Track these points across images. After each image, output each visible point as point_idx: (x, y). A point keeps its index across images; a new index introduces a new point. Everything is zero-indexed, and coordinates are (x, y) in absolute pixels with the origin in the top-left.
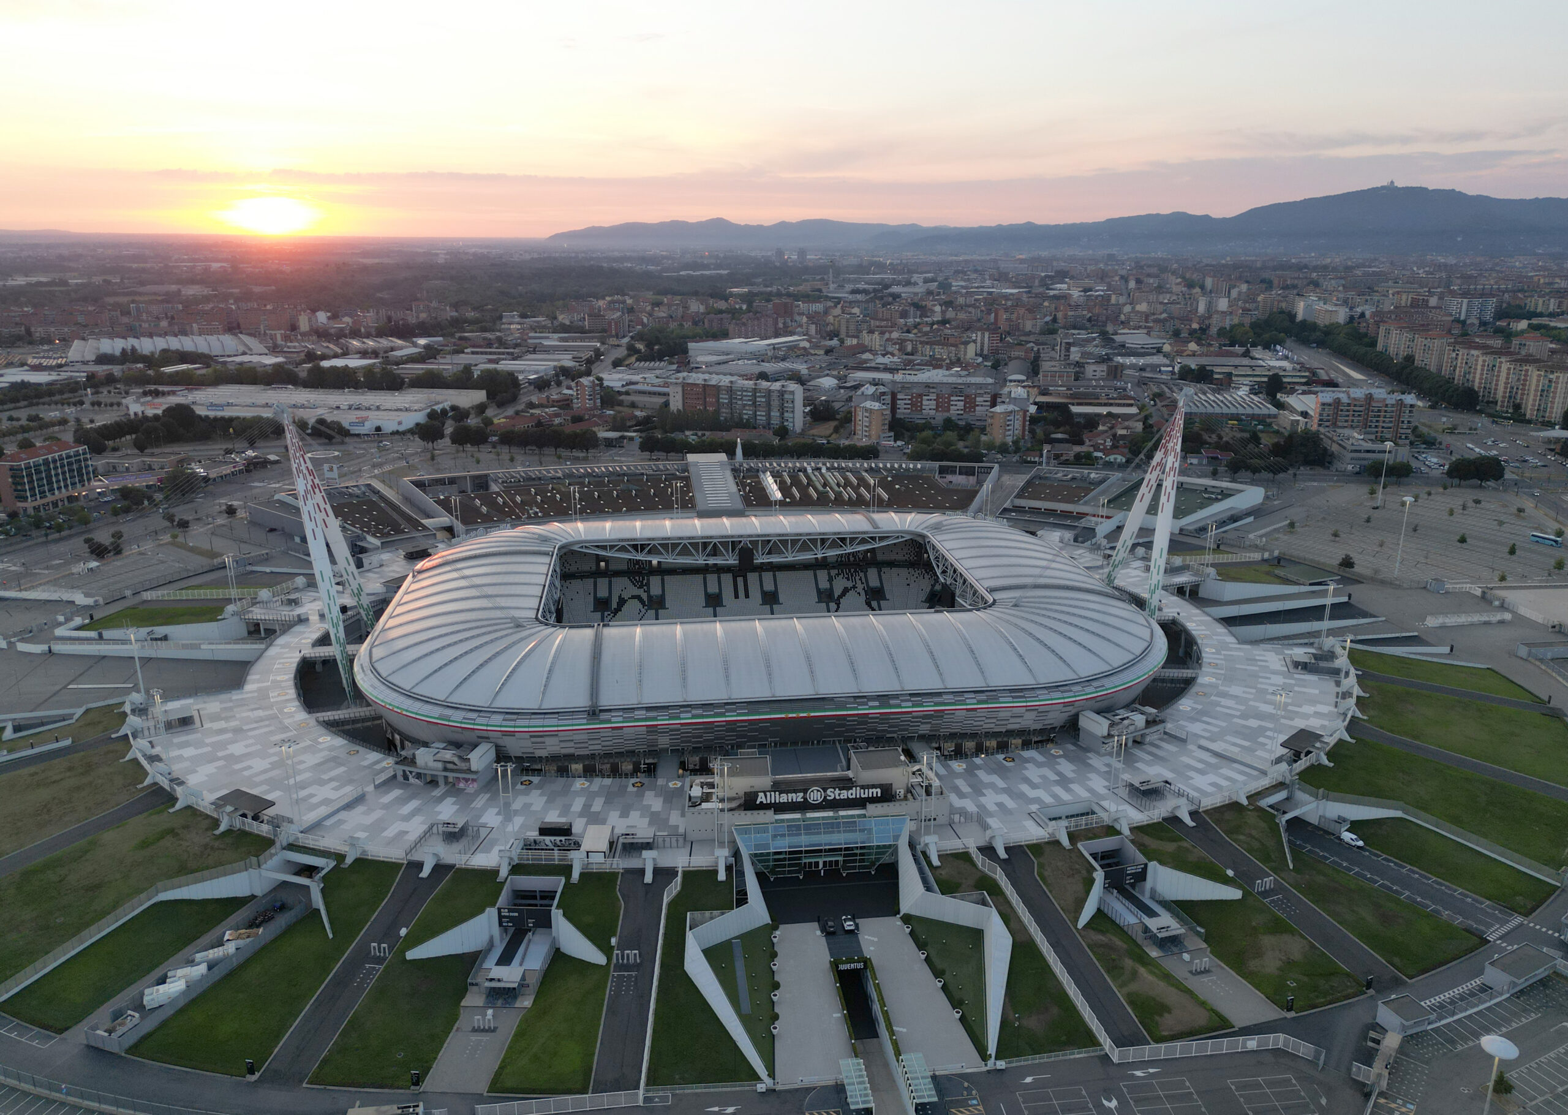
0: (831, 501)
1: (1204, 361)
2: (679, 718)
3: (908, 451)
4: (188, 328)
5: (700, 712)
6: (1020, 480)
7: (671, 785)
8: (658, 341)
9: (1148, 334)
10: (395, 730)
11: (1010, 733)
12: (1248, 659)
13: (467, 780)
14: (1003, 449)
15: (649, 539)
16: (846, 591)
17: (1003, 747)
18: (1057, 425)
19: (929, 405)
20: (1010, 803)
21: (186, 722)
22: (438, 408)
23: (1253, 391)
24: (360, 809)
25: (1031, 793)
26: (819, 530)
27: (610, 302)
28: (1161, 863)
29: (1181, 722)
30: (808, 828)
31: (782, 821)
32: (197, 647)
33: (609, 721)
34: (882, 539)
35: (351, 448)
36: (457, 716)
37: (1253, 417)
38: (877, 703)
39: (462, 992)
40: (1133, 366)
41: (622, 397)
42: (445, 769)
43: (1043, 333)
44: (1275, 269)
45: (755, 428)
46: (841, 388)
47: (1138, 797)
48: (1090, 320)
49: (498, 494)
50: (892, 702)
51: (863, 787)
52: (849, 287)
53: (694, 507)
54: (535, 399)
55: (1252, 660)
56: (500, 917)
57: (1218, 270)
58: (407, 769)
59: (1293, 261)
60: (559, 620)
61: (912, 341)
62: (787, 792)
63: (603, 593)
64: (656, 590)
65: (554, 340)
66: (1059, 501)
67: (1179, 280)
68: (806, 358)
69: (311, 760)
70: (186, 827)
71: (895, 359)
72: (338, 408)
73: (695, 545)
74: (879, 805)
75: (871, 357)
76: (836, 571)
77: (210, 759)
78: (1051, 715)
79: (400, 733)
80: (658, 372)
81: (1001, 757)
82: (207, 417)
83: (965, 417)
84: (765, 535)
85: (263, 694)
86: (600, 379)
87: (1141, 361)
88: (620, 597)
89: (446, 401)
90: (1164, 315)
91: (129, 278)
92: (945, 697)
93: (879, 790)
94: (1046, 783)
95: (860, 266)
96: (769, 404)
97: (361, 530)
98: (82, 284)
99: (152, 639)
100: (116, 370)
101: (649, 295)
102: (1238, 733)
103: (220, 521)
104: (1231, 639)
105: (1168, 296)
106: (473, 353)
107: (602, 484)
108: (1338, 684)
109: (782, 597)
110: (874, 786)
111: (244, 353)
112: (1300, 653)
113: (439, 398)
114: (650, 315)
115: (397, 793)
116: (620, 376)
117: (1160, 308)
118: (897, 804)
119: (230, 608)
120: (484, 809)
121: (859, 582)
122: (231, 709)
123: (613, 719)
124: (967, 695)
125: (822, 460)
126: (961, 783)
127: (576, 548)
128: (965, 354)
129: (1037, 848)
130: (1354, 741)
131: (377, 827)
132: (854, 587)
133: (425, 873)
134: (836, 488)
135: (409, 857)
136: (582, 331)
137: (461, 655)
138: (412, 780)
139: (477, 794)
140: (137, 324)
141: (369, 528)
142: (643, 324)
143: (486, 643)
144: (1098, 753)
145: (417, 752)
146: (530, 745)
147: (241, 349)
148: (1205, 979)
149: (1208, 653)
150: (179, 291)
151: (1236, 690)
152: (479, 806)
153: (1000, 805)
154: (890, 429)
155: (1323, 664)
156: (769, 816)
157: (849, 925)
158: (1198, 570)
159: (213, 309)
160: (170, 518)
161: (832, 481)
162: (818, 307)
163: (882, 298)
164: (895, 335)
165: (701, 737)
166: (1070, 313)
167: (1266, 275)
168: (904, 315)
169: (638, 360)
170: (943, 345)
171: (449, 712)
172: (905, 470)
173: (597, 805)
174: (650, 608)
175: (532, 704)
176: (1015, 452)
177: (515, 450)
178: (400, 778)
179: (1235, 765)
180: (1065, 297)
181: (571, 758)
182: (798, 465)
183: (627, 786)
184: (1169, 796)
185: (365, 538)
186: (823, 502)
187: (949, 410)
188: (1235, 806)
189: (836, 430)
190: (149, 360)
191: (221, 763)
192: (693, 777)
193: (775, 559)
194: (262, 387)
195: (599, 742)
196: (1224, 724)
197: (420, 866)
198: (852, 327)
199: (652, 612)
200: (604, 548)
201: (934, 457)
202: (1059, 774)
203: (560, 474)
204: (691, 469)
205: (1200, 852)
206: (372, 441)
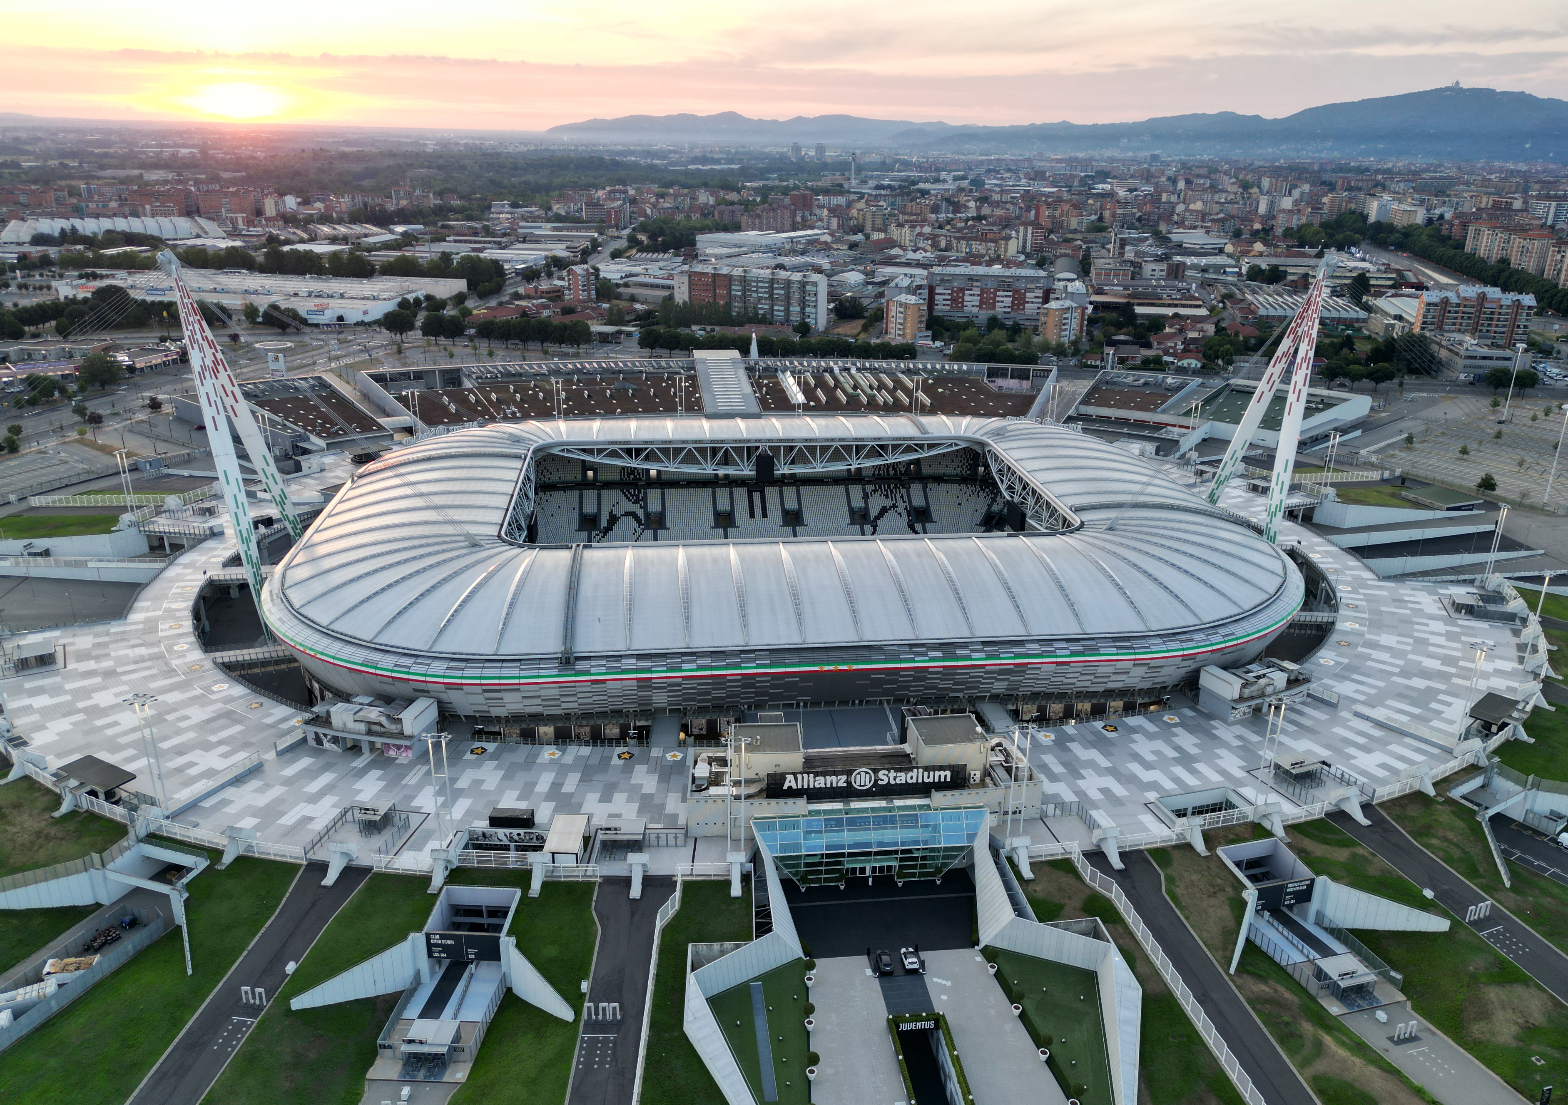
0: (863, 405)
1: (1275, 261)
2: (680, 669)
3: (948, 352)
4: (140, 209)
5: (707, 661)
6: (1083, 386)
7: (669, 757)
8: (662, 233)
9: (1207, 232)
10: (313, 677)
11: (1110, 693)
12: (1394, 600)
13: (399, 747)
14: (1060, 351)
15: (646, 442)
16: (884, 511)
17: (1098, 711)
18: (1119, 326)
19: (971, 301)
20: (1119, 790)
21: (45, 661)
22: (411, 297)
23: (1335, 292)
24: (254, 784)
25: (1146, 776)
26: (854, 434)
27: (610, 192)
28: (1335, 878)
29: (1326, 681)
30: (852, 822)
31: (818, 812)
32: (81, 564)
33: (587, 672)
34: (931, 446)
35: (307, 339)
36: (387, 662)
37: (1339, 320)
38: (939, 654)
39: (369, 1056)
40: (1194, 267)
41: (620, 290)
42: (370, 733)
43: (1089, 230)
44: (1333, 171)
45: (771, 324)
46: (868, 283)
47: (1289, 784)
48: (1139, 220)
49: (471, 391)
50: (959, 652)
51: (927, 769)
52: (872, 183)
53: (701, 409)
54: (521, 290)
55: (1399, 602)
56: (430, 946)
57: (1276, 172)
58: (321, 731)
59: (1352, 164)
60: (532, 538)
61: (946, 236)
62: (824, 774)
63: (590, 508)
64: (654, 506)
65: (547, 229)
66: (1133, 408)
67: (1234, 180)
68: (827, 253)
69: (198, 714)
70: (17, 806)
71: (929, 254)
72: (296, 294)
73: (702, 451)
74: (949, 793)
75: (901, 252)
76: (872, 487)
77: (67, 711)
78: (1165, 671)
79: (318, 681)
80: (661, 264)
81: (1098, 725)
82: (144, 301)
83: (1013, 315)
84: (789, 440)
85: (151, 626)
86: (597, 270)
87: (1204, 261)
88: (611, 513)
89: (421, 289)
90: (1221, 216)
91: (88, 163)
92: (1028, 646)
93: (948, 773)
94: (1162, 763)
95: (883, 163)
96: (788, 298)
97: (304, 428)
98: (36, 167)
99: (30, 554)
100: (53, 252)
101: (655, 188)
102: (1401, 696)
103: (141, 416)
104: (1367, 575)
105: (1224, 195)
106: (456, 241)
107: (593, 382)
108: (1516, 633)
109: (807, 517)
110: (941, 768)
111: (198, 236)
112: (1461, 593)
113: (413, 287)
114: (654, 206)
115: (305, 762)
116: (619, 267)
117: (1217, 208)
118: (973, 792)
119: (126, 518)
120: (419, 787)
121: (900, 501)
122: (106, 645)
123: (593, 670)
124: (1057, 645)
125: (850, 359)
126: (1049, 759)
127: (555, 451)
128: (1006, 251)
129: (1162, 854)
130: (1553, 709)
131: (270, 813)
132: (894, 506)
133: (330, 880)
134: (869, 391)
135: (310, 856)
136: (579, 220)
137: (397, 582)
138: (327, 745)
139: (412, 764)
140: (84, 204)
141: (314, 427)
142: (645, 215)
143: (431, 566)
144: (1224, 720)
145: (333, 710)
146: (484, 702)
147: (195, 231)
148: (1412, 1050)
149: (1343, 591)
150: (141, 175)
151: (1388, 639)
152: (413, 782)
153: (1105, 791)
154: (928, 328)
155: (1491, 607)
156: (800, 806)
157: (911, 962)
158: (1312, 490)
159: (169, 190)
160: (80, 411)
161: (864, 383)
162: (840, 200)
163: (909, 194)
164: (927, 229)
165: (709, 694)
166: (1118, 211)
167: (1326, 177)
168: (935, 209)
169: (639, 251)
170: (981, 240)
171: (376, 656)
172: (949, 372)
173: (571, 784)
174: (647, 527)
175: (487, 648)
176: (1074, 355)
177: (495, 344)
178: (312, 742)
179: (1408, 740)
180: (1111, 194)
181: (538, 718)
182: (823, 364)
183: (611, 758)
184: (1329, 783)
185: (308, 439)
186: (853, 407)
187: (994, 308)
188: (1418, 796)
189: (865, 329)
190: (90, 241)
191: (80, 717)
192: (698, 750)
193: (800, 470)
194: (213, 271)
195: (575, 699)
196: (1382, 684)
197: (321, 868)
198: (879, 222)
199: (650, 533)
200: (590, 452)
201: (980, 358)
202: (1178, 749)
203: (544, 370)
204: (698, 367)
205: (1382, 863)
206: (331, 332)
